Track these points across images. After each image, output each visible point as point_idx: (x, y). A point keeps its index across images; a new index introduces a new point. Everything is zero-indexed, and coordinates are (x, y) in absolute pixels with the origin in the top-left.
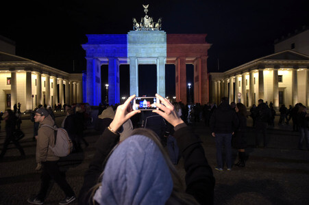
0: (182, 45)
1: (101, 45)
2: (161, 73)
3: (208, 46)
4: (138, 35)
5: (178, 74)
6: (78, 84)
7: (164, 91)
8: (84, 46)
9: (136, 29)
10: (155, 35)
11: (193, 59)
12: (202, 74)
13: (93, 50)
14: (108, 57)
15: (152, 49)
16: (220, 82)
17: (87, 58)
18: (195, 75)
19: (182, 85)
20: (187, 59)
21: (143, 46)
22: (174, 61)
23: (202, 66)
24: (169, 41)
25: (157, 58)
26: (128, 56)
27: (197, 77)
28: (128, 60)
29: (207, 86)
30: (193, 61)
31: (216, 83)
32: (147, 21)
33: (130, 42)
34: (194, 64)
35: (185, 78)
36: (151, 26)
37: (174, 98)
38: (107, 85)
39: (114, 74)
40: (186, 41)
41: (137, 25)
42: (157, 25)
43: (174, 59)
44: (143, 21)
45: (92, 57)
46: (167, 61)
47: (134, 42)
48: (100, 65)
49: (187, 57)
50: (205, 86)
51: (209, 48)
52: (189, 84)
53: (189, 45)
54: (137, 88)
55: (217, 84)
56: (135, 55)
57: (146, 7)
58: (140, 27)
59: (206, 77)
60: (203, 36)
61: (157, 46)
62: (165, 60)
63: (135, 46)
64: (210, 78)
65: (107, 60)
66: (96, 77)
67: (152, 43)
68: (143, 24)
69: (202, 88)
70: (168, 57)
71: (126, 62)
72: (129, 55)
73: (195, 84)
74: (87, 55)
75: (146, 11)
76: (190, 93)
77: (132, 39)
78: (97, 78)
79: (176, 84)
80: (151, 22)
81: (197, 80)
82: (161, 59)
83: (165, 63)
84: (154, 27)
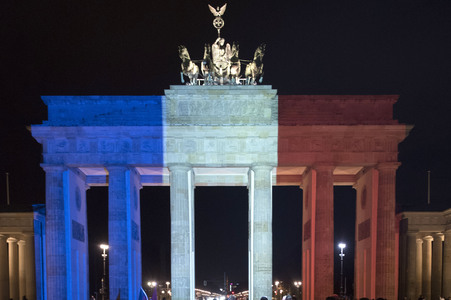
0: (325, 128)
1: (85, 128)
2: (260, 212)
3: (399, 131)
4: (196, 98)
5: (309, 214)
6: (21, 244)
7: (269, 264)
8: (37, 131)
9: (187, 80)
10: (245, 97)
11: (354, 171)
12: (379, 216)
13: (63, 144)
14: (106, 165)
15: (236, 142)
16: (431, 239)
17: (46, 168)
18: (360, 218)
19: (321, 248)
20: (338, 172)
21: (210, 131)
22: (299, 178)
23: (380, 192)
24: (285, 117)
25: (251, 167)
26: (165, 162)
27: (366, 225)
28: (165, 173)
29: (393, 252)
30: (355, 178)
31: (420, 242)
32: (221, 55)
33: (172, 121)
34: (358, 187)
35: (329, 228)
36: (234, 71)
37: (297, 284)
38: (104, 247)
39: (123, 216)
40: (337, 117)
41: (193, 67)
42: (251, 68)
43: (300, 171)
44: (211, 55)
45: (61, 163)
46: (279, 178)
47: (184, 121)
48: (83, 189)
49: (336, 164)
50: (389, 250)
51: (403, 137)
52: (342, 246)
53: (343, 128)
54: (192, 255)
55: (424, 246)
56: (185, 158)
57: (218, 12)
58: (200, 75)
59: (392, 225)
60: (386, 102)
61: (250, 131)
62: (274, 173)
63: (186, 133)
64: (403, 227)
65: (104, 173)
66: (74, 222)
67: (234, 121)
68: (209, 63)
69: (379, 258)
70: (282, 163)
71: (160, 178)
72: (167, 158)
73: (359, 245)
74: (46, 157)
75: (218, 23)
76: (344, 272)
77: (176, 112)
78: (76, 226)
79: (304, 244)
80: (234, 60)
81: (366, 233)
82: (262, 170)
83: (273, 182)
84: (242, 74)
